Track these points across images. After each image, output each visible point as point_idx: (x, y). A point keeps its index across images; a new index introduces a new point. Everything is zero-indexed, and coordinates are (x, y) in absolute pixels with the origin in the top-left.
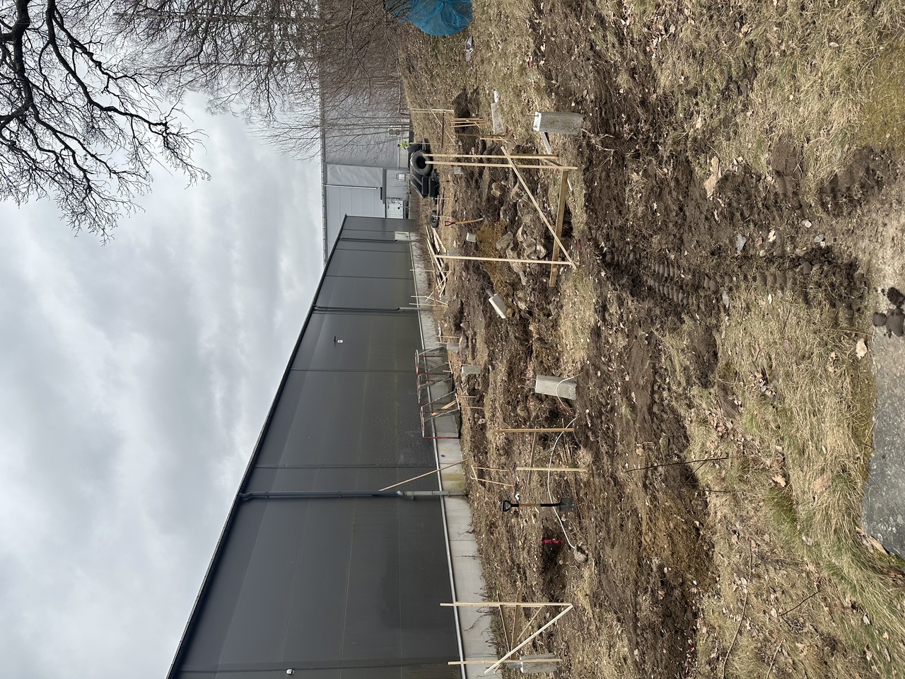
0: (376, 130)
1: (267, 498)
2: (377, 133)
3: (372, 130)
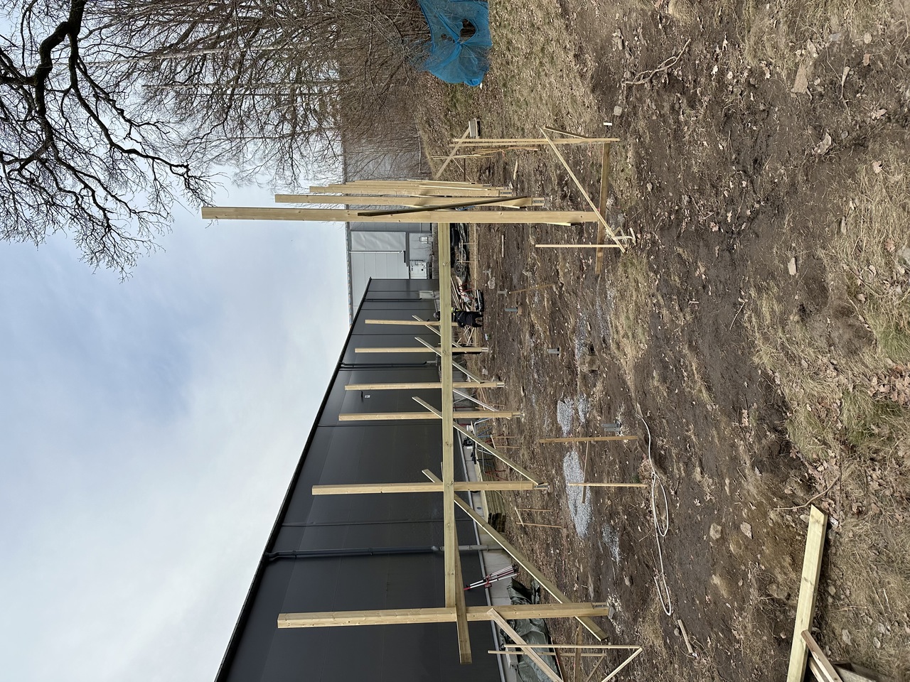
1: (294, 557)
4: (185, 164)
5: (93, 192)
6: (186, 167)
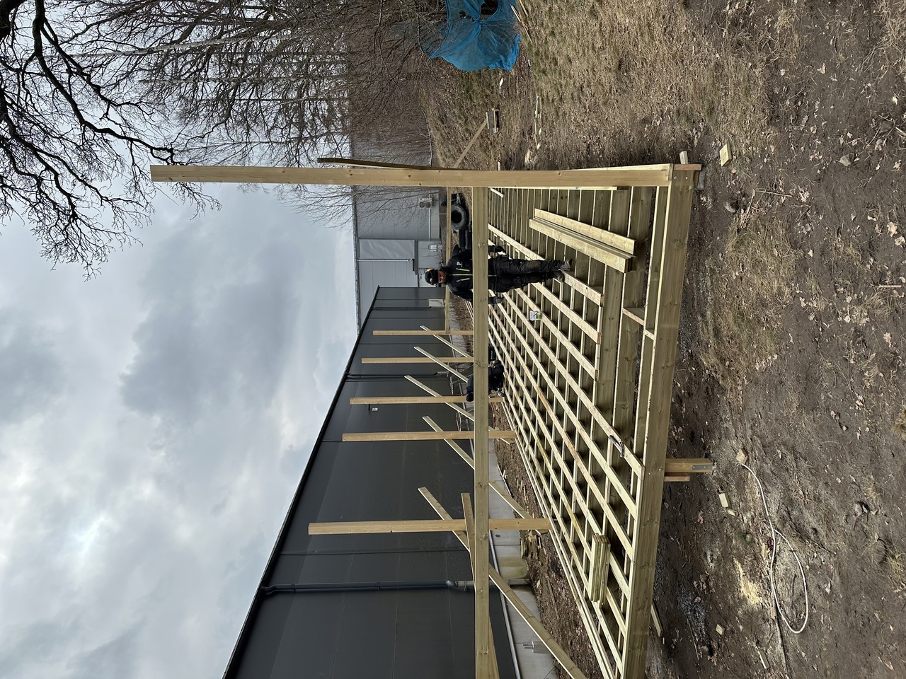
1: (293, 591)
4: (169, 147)
6: (171, 151)
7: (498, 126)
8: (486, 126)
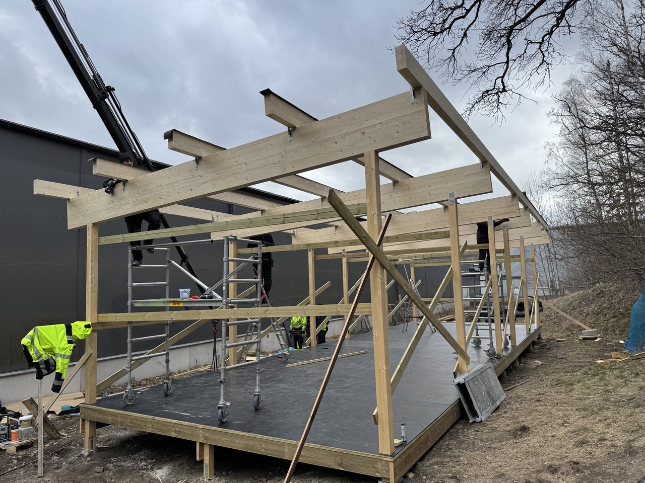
0: (546, 268)
2: (544, 270)
3: (546, 266)
4: (506, 89)
5: (464, 17)
6: (504, 90)
7: (584, 339)
8: (585, 329)
